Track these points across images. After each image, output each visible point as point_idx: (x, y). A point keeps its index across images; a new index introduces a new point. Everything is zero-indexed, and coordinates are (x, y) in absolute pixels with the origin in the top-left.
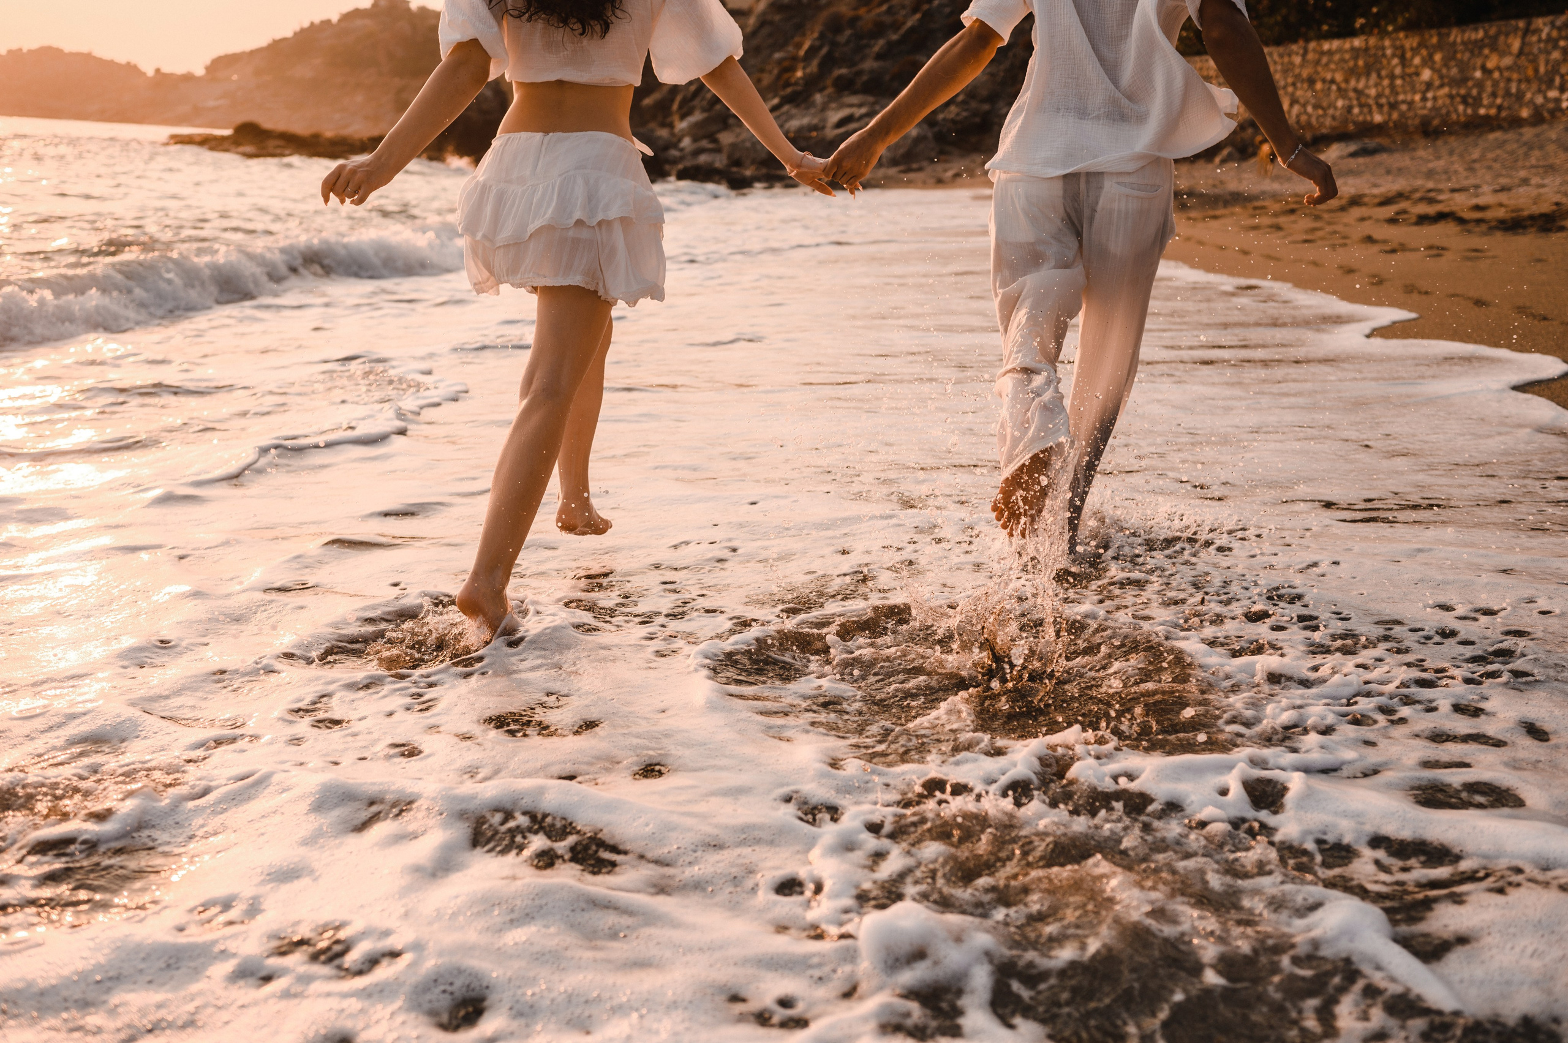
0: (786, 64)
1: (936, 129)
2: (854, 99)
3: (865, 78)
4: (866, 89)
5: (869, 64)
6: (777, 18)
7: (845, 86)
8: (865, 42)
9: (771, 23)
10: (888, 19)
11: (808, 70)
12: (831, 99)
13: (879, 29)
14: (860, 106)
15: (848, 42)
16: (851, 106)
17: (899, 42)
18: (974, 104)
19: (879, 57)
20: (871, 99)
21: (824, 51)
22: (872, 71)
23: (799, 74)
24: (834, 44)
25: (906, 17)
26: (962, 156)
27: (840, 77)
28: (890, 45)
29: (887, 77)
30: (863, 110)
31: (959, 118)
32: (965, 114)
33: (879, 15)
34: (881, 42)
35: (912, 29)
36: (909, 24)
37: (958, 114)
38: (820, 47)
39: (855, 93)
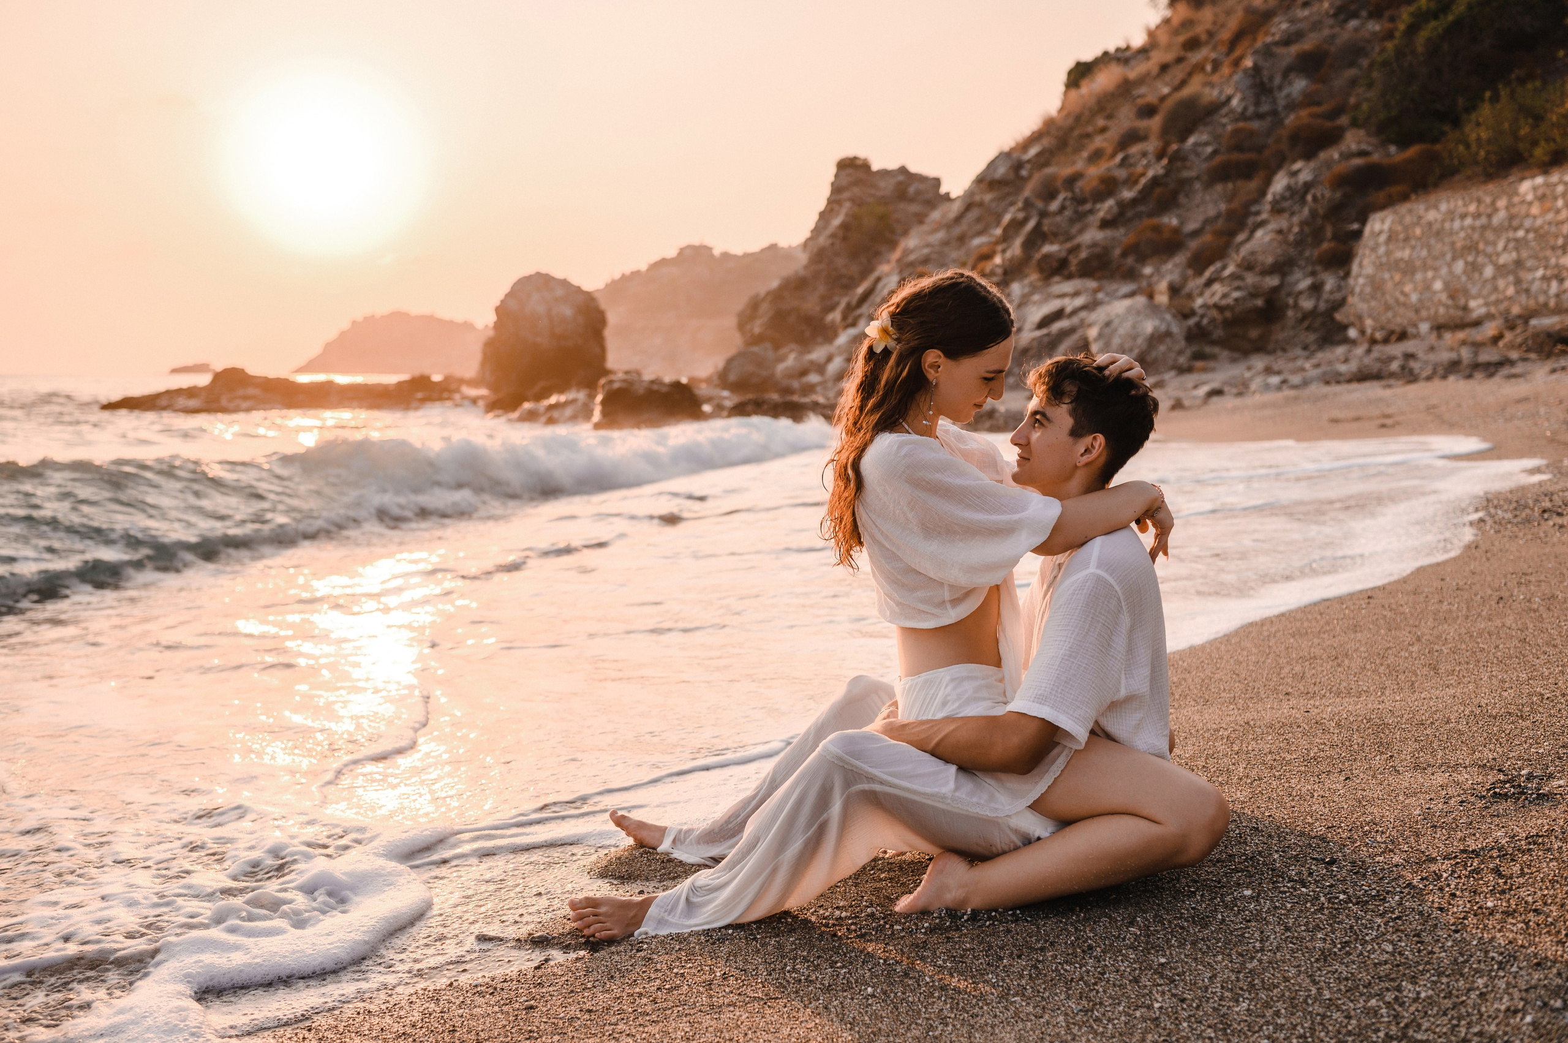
0: (985, 250)
1: (1192, 322)
2: (1068, 287)
3: (1083, 255)
4: (1087, 270)
5: (1091, 236)
6: (988, 197)
7: (1057, 269)
8: (1088, 206)
9: (981, 204)
10: (1122, 174)
11: (1008, 254)
12: (1034, 289)
13: (1108, 186)
14: (1076, 294)
15: (1063, 208)
16: (1062, 296)
17: (1134, 202)
18: (1251, 279)
19: (1105, 224)
20: (1092, 284)
21: (1031, 224)
22: (1094, 245)
23: (998, 260)
24: (1043, 214)
25: (1147, 167)
26: (1234, 361)
27: (1047, 257)
28: (1123, 206)
29: (1117, 252)
30: (1079, 301)
31: (1229, 301)
32: (1236, 294)
33: (1109, 169)
34: (1110, 203)
35: (1155, 181)
36: (1151, 173)
37: (1225, 296)
38: (1025, 220)
39: (1069, 277)
